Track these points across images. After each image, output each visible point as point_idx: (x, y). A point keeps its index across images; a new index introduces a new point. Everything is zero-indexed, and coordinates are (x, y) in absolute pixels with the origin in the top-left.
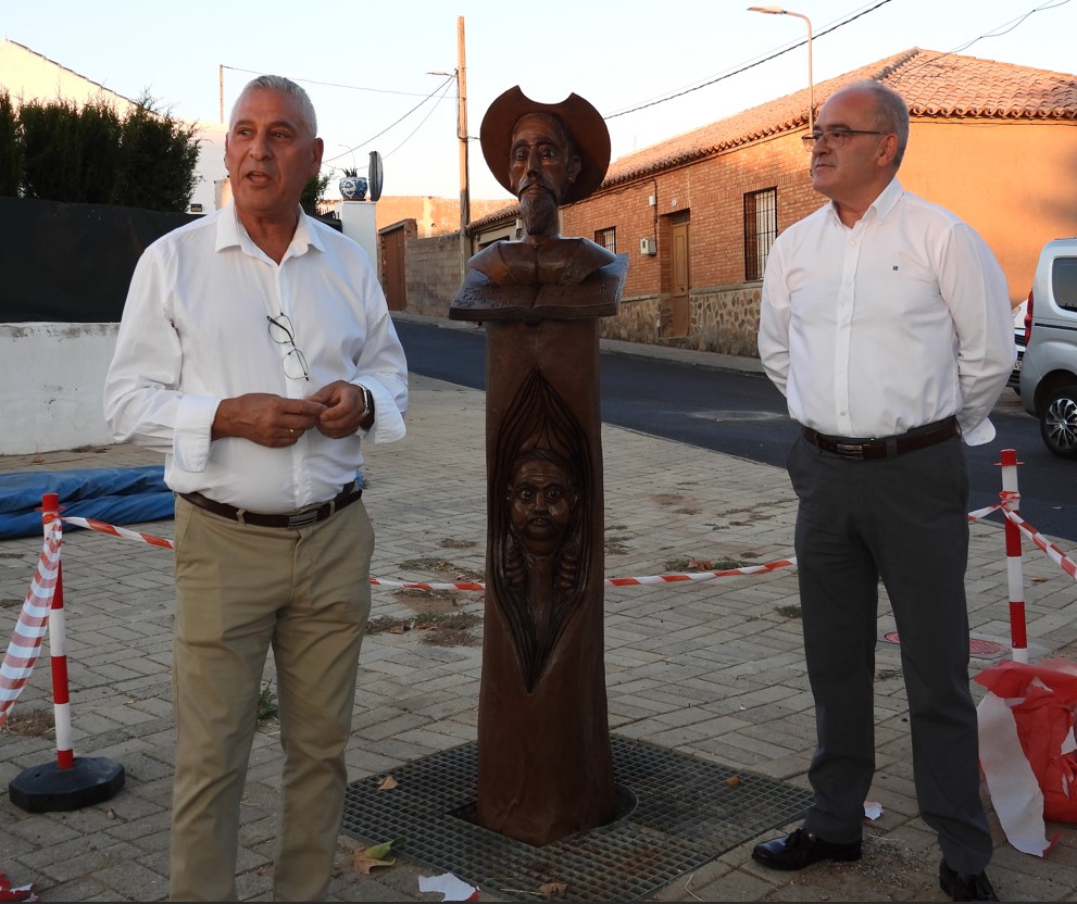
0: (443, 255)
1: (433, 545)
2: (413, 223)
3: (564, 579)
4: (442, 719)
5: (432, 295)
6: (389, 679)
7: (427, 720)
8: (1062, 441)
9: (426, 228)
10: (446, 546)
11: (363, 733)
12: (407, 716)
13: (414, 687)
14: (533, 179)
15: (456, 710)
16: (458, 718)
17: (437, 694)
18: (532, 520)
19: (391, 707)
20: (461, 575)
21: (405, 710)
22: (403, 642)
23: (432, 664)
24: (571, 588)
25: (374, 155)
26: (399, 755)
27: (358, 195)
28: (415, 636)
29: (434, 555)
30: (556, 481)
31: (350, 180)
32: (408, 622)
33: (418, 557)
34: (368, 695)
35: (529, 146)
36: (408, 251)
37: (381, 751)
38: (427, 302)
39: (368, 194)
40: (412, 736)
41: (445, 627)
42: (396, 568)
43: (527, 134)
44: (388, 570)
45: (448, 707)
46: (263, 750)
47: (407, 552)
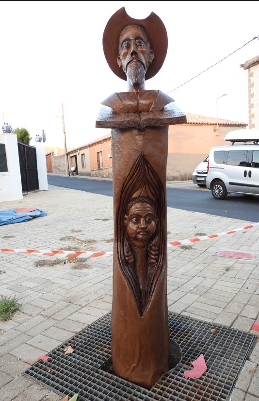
0: (61, 159)
1: (68, 232)
2: (53, 153)
3: (152, 259)
4: (86, 306)
5: (59, 169)
6: (62, 287)
7: (80, 307)
8: (217, 195)
9: (56, 154)
10: (73, 232)
11: (54, 317)
12: (72, 306)
13: (72, 290)
14: (134, 56)
15: (90, 301)
16: (91, 305)
17: (81, 293)
18: (139, 232)
19: (64, 301)
20: (79, 242)
21: (70, 302)
22: (65, 269)
23: (76, 278)
24: (155, 263)
25: (43, 131)
26: (71, 330)
27: (40, 141)
28: (69, 265)
29: (69, 235)
30: (150, 212)
31: (38, 137)
32: (65, 260)
33: (65, 236)
34: (55, 295)
35: (131, 40)
36: (52, 159)
37: (63, 328)
38: (58, 171)
39: (42, 141)
40: (76, 316)
41: (78, 261)
42: (59, 240)
43: (129, 33)
44: (56, 241)
45: (87, 299)
46: (12, 330)
47: (61, 235)
